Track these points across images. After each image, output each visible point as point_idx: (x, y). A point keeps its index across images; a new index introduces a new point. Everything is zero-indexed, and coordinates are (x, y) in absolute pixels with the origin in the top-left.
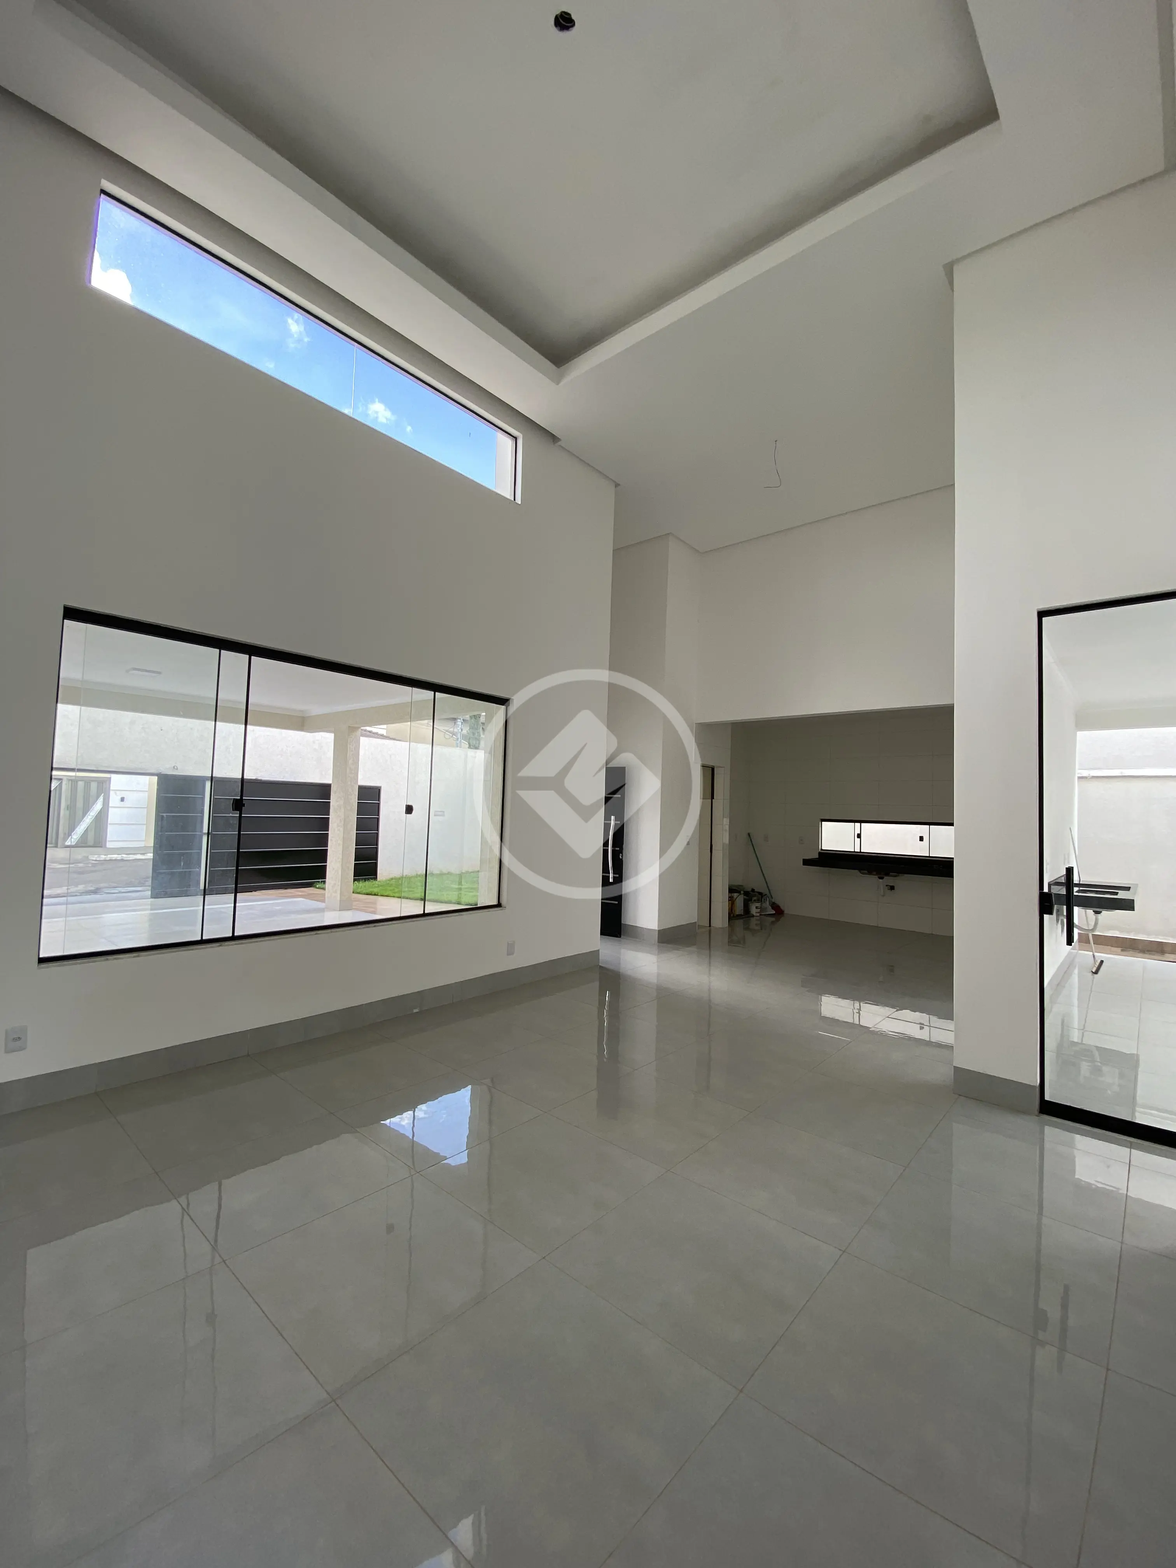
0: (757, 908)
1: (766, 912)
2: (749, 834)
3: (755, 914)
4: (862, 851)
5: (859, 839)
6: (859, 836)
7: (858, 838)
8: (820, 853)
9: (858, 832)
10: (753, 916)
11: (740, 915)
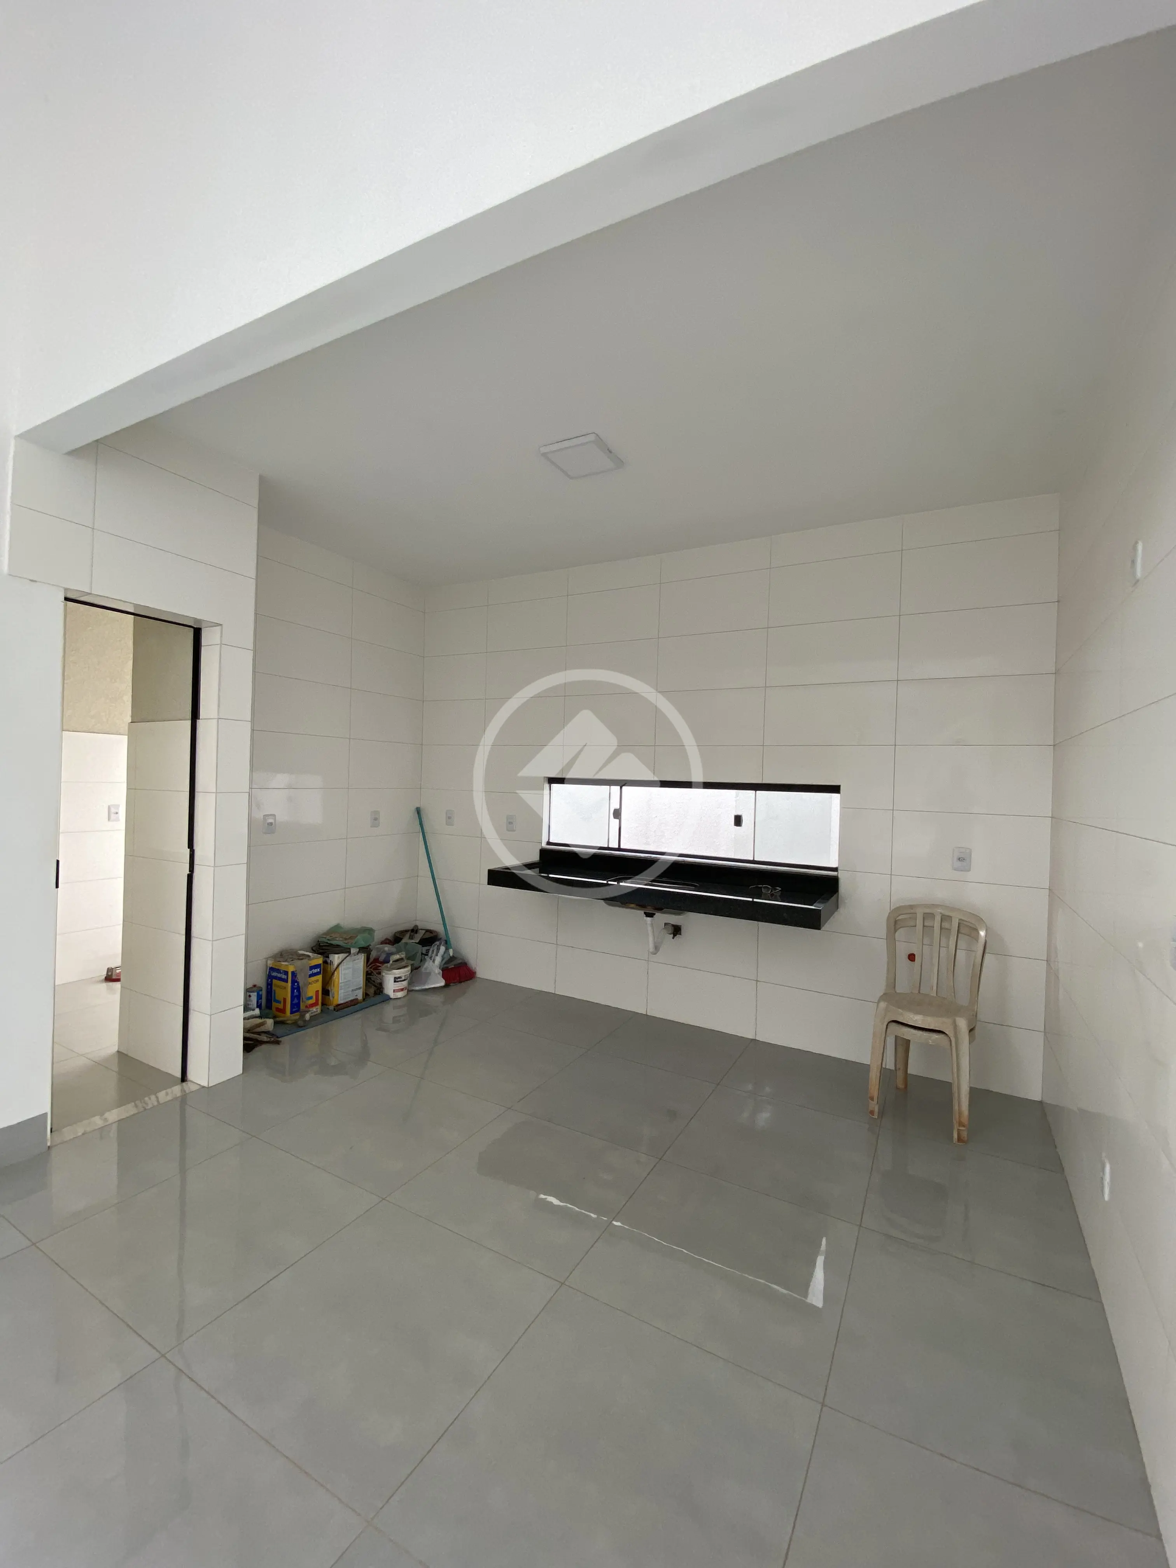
0: (396, 980)
1: (424, 984)
2: (418, 811)
3: (392, 995)
4: (622, 847)
5: (618, 821)
6: (617, 814)
7: (615, 817)
8: (543, 852)
9: (615, 805)
10: (388, 998)
11: (354, 1002)
